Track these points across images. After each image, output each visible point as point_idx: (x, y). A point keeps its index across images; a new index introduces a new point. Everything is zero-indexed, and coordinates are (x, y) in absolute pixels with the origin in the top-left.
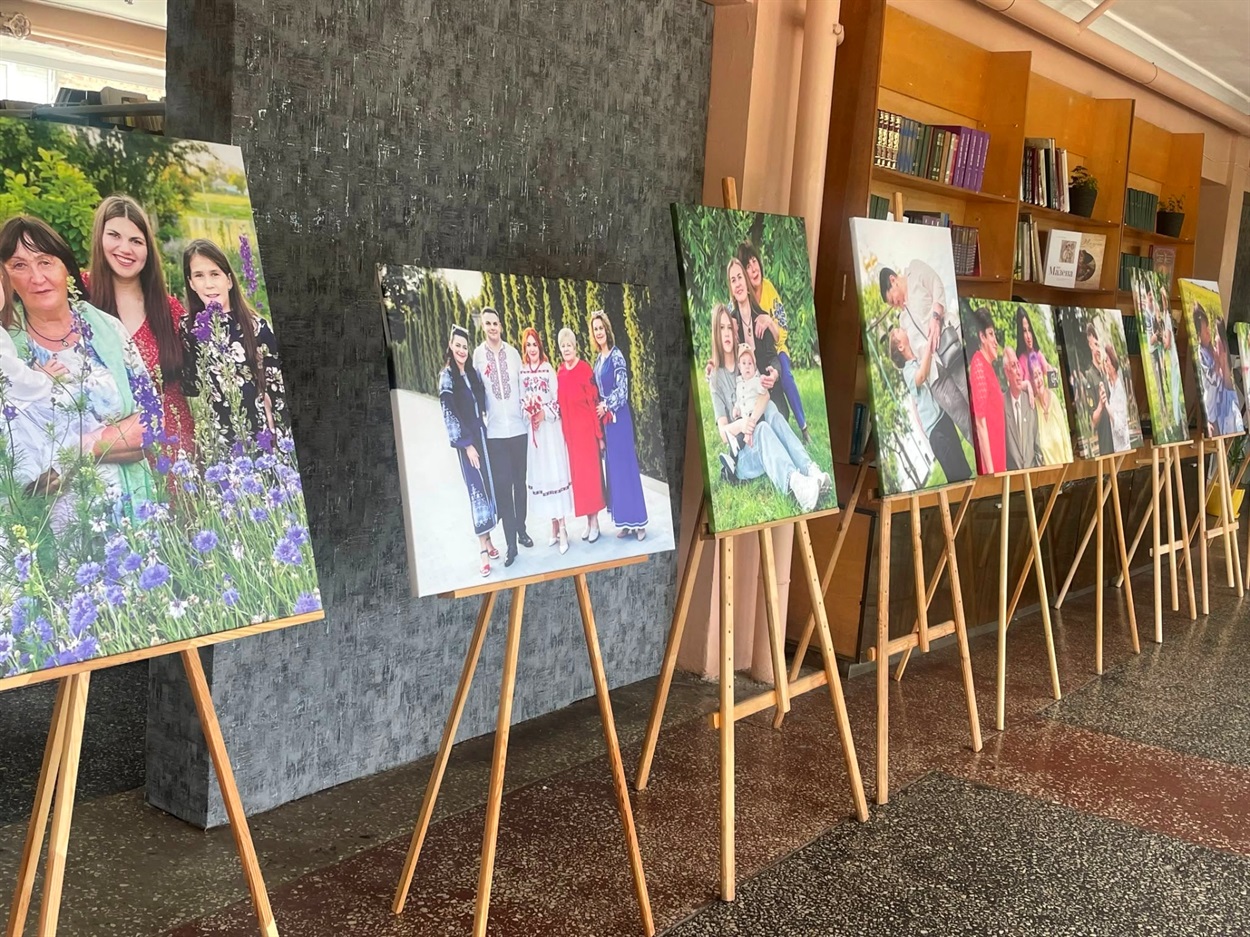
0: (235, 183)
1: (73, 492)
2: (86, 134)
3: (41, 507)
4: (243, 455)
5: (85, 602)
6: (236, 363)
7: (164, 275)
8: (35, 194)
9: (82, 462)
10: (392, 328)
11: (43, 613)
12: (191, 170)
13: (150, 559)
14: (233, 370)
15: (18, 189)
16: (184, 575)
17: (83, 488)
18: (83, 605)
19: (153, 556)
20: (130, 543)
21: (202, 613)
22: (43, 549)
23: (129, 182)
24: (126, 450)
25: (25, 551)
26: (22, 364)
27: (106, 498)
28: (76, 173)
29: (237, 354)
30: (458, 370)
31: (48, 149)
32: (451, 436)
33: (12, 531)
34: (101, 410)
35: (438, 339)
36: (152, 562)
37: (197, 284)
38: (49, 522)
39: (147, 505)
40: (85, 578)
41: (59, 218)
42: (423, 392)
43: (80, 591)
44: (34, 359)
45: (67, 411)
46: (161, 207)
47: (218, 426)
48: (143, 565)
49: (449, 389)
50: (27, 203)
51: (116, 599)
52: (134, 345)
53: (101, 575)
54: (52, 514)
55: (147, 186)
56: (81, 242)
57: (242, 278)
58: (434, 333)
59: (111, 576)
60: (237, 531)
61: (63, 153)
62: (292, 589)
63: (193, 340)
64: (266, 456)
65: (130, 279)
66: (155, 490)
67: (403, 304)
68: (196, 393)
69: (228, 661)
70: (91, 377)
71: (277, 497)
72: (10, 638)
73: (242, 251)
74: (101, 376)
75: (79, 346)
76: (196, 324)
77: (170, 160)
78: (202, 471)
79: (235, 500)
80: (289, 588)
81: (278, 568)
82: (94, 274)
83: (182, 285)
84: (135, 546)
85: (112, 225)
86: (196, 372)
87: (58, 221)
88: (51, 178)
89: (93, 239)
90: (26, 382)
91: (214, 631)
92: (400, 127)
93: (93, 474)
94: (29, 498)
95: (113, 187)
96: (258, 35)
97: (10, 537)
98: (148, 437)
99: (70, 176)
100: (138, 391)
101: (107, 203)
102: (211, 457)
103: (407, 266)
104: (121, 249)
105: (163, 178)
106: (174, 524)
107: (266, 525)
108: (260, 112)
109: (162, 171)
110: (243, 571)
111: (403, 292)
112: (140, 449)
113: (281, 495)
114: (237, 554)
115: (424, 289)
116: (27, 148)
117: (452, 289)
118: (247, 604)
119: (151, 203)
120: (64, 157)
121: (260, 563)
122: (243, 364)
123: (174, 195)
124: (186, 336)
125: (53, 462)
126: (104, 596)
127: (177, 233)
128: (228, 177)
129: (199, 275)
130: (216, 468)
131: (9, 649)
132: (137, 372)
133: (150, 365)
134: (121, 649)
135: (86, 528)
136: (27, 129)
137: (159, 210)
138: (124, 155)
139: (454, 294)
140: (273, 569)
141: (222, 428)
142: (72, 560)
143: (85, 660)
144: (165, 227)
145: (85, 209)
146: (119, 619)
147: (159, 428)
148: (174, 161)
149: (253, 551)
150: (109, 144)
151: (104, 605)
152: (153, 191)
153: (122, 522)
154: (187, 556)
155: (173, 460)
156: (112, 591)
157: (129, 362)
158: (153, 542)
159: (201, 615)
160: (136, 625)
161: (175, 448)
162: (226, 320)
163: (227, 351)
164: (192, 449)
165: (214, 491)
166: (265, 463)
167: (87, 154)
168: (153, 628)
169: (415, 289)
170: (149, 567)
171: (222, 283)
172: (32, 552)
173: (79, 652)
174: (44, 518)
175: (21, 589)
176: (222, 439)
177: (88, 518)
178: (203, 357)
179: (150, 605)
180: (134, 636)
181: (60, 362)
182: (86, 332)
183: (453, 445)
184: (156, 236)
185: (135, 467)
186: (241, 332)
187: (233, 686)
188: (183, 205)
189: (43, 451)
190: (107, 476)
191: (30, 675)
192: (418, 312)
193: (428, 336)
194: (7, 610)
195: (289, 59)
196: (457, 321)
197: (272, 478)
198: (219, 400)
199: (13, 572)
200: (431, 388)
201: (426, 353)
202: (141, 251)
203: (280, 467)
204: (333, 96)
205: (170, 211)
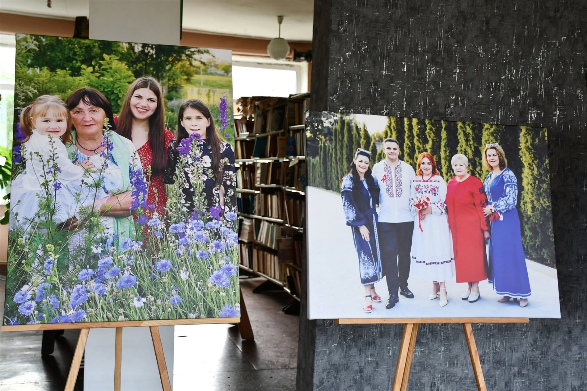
0: (224, 69)
1: (84, 230)
2: (134, 47)
3: (64, 236)
4: (198, 219)
5: (81, 290)
6: (204, 167)
7: (165, 117)
8: (96, 77)
9: (93, 214)
10: (308, 149)
11: (55, 293)
12: (195, 63)
13: (126, 272)
14: (201, 171)
15: (87, 74)
16: (146, 284)
17: (90, 229)
18: (80, 292)
19: (128, 270)
20: (114, 261)
21: (155, 307)
22: (61, 259)
23: (154, 70)
24: (119, 210)
25: (51, 258)
26: (69, 161)
27: (104, 235)
28: (123, 66)
29: (206, 163)
30: (359, 177)
31: (108, 54)
32: (348, 218)
33: (46, 247)
34: (109, 187)
35: (345, 157)
36: (127, 274)
37: (186, 124)
38: (67, 245)
39: (129, 242)
40: (84, 277)
41: (107, 88)
42: (327, 188)
43: (79, 284)
44: (77, 159)
45: (89, 187)
46: (171, 83)
47: (183, 201)
48: (120, 274)
49: (349, 188)
50: (91, 82)
51: (101, 291)
52: (137, 154)
53: (93, 277)
54: (70, 240)
55: (165, 72)
56: (117, 100)
57: (217, 121)
58: (342, 153)
59: (99, 277)
60: (186, 263)
61: (118, 56)
62: (219, 301)
63: (177, 153)
64: (214, 221)
65: (143, 120)
66: (135, 234)
67: (319, 134)
68: (172, 182)
69: (324, 361)
70: (107, 170)
71: (218, 246)
72: (34, 304)
73: (220, 106)
74: (112, 170)
75: (103, 153)
76: (181, 145)
77: (183, 58)
78: (167, 225)
79: (187, 245)
80: (218, 301)
81: (212, 288)
82: (122, 117)
83: (176, 124)
84: (117, 263)
85: (137, 92)
86: (175, 170)
87: (106, 90)
88: (107, 69)
89: (125, 99)
90: (69, 171)
91: (161, 318)
92: (443, 56)
93: (98, 221)
94: (59, 231)
95: (143, 73)
96: (346, 13)
97: (44, 250)
98: (135, 204)
99: (119, 67)
100: (134, 179)
101: (138, 81)
102: (175, 218)
103: (326, 112)
104: (141, 104)
105: (176, 67)
106: (144, 254)
107: (207, 261)
108: (347, 54)
109: (176, 64)
110: (186, 286)
111: (320, 127)
112: (129, 210)
113: (222, 245)
114: (183, 275)
115: (338, 126)
116: (97, 54)
117: (361, 126)
118: (186, 306)
119: (165, 81)
120: (118, 58)
121: (199, 283)
122: (209, 168)
123: (181, 76)
124: (172, 151)
125: (76, 213)
126: (94, 289)
127: (179, 96)
128: (219, 66)
129: (189, 118)
130: (178, 225)
131: (32, 309)
132: (136, 169)
133: (145, 166)
134: (99, 319)
135: (88, 250)
136: (99, 45)
137: (170, 84)
138: (154, 56)
139: (362, 129)
140: (207, 288)
141: (186, 203)
142: (78, 266)
143: (76, 322)
144: (171, 93)
145: (123, 84)
146: (101, 303)
147: (143, 200)
148: (185, 58)
149: (195, 275)
150: (146, 51)
151: (93, 293)
152: (168, 74)
153: (111, 249)
154: (150, 273)
155: (150, 218)
156: (99, 287)
157: (132, 163)
158: (129, 262)
159: (153, 308)
160: (111, 307)
161: (152, 211)
162: (202, 143)
163: (199, 161)
164: (162, 213)
165: (174, 238)
166: (213, 225)
167: (131, 56)
168: (121, 310)
169: (330, 126)
170: (124, 276)
171: (204, 123)
172: (55, 259)
173: (73, 317)
174: (65, 242)
175: (45, 278)
176: (185, 209)
177: (91, 244)
178: (181, 163)
179: (121, 298)
180: (108, 313)
181: (91, 161)
182: (110, 146)
183: (348, 224)
184: (164, 97)
185: (124, 220)
186: (211, 150)
187: (327, 376)
188: (186, 81)
189: (71, 207)
190: (106, 223)
191: (41, 325)
192: (331, 140)
193: (336, 155)
194: (34, 288)
195: (366, 24)
196: (362, 146)
197: (217, 235)
198: (187, 187)
199: (42, 269)
200: (335, 187)
201: (334, 165)
202: (154, 105)
203: (223, 229)
204: (396, 41)
205: (177, 84)
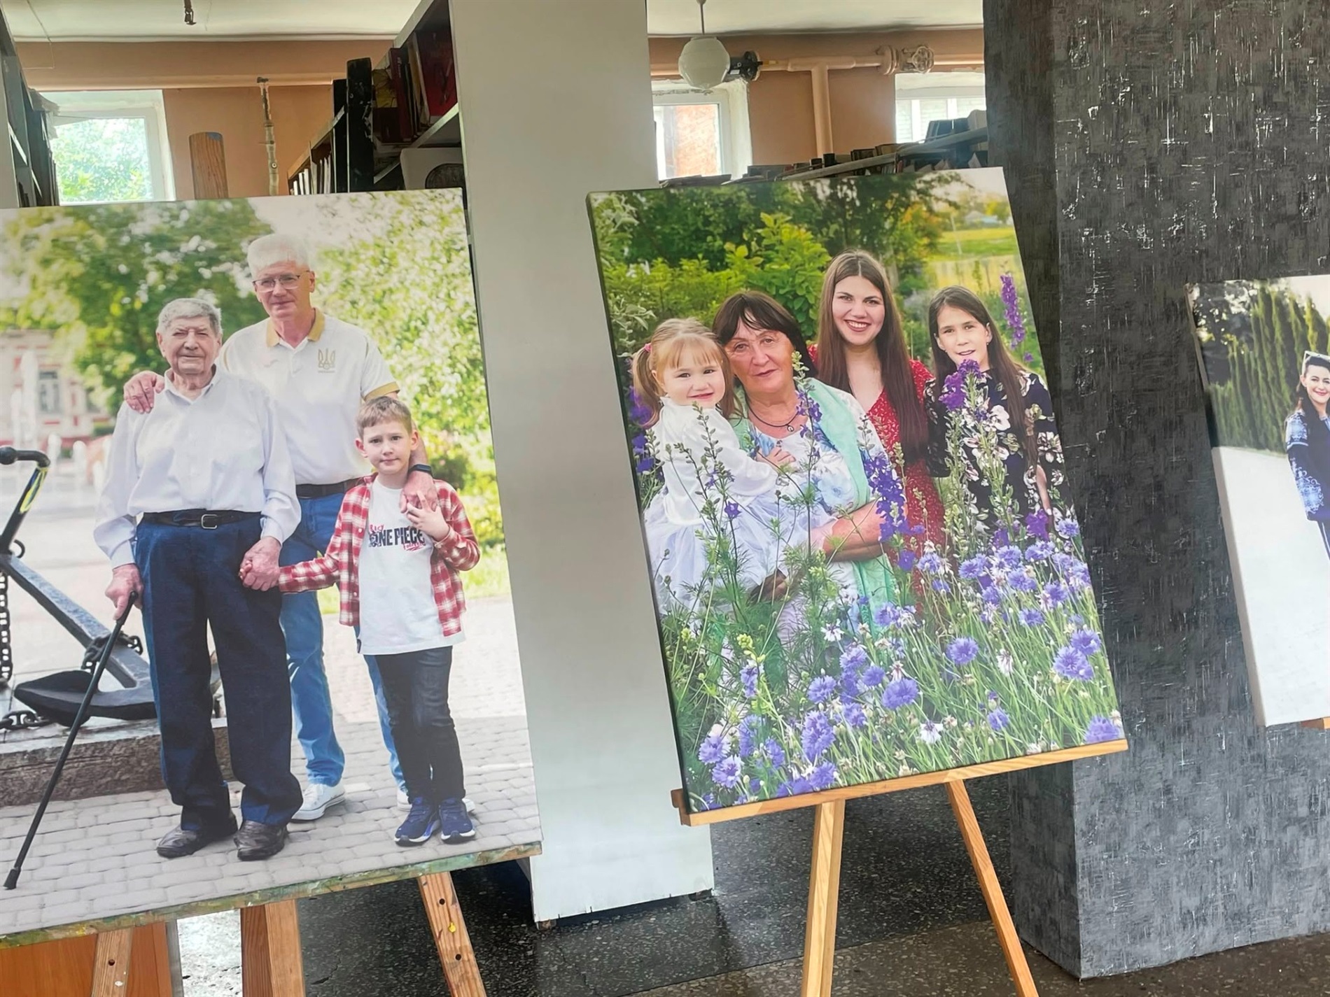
0: (995, 212)
1: (802, 596)
2: (815, 188)
3: (767, 614)
4: (1008, 544)
5: (819, 721)
6: (998, 431)
7: (905, 334)
8: (758, 266)
9: (811, 561)
10: (1209, 367)
11: (773, 733)
12: (940, 207)
13: (894, 672)
14: (994, 441)
15: (739, 263)
16: (937, 692)
17: (813, 591)
18: (818, 725)
19: (897, 669)
20: (869, 654)
21: (962, 739)
22: (771, 661)
23: (862, 234)
24: (860, 546)
25: (752, 664)
26: (744, 455)
27: (840, 602)
28: (803, 233)
29: (999, 421)
30: (1316, 413)
31: (770, 212)
32: (1308, 504)
33: (737, 641)
34: (831, 500)
35: (1283, 373)
36: (897, 677)
37: (948, 342)
38: (776, 631)
39: (889, 609)
40: (819, 694)
41: (783, 288)
42: (1259, 446)
43: (813, 709)
44: (758, 448)
45: (793, 504)
46: (901, 257)
47: (974, 510)
48: (886, 679)
49: (1302, 440)
50: (749, 277)
51: (855, 720)
52: (869, 422)
53: (837, 691)
54: (779, 621)
55: (884, 234)
56: (807, 311)
57: (1004, 327)
58: (1275, 368)
59: (848, 692)
60: (1003, 639)
61: (788, 214)
62: (1080, 712)
63: (942, 409)
64: (1039, 543)
65: (863, 347)
66: (897, 591)
67: (1224, 332)
68: (947, 473)
69: (1092, 778)
70: (820, 464)
71: (1056, 595)
72: (738, 761)
73: (1004, 294)
74: (829, 462)
75: (806, 429)
76: (946, 390)
77: (913, 199)
78: (955, 565)
79: (999, 600)
80: (1077, 710)
81: (1061, 684)
83: (927, 345)
84: (875, 657)
85: (841, 288)
86: (947, 447)
87: (782, 292)
88: (774, 245)
89: (821, 306)
90: (749, 476)
91: (978, 760)
92: (1286, 90)
93: (824, 574)
94: (755, 603)
95: (844, 243)
96: (1083, 19)
97: (735, 648)
98: (887, 529)
99: (795, 238)
100: (874, 475)
101: (837, 263)
102: (966, 548)
103: (1231, 282)
104: (853, 313)
105: (904, 222)
106: (923, 631)
107: (1042, 630)
108: (1090, 110)
109: (902, 213)
110: (1013, 688)
111: (1224, 316)
112: (877, 543)
113: (1062, 592)
114: (1004, 666)
115: (1259, 310)
116: (749, 216)
117: (1303, 304)
118: (1020, 729)
119: (889, 253)
120: (789, 218)
121: (1036, 678)
122: (1007, 431)
123: (917, 240)
124: (933, 405)
125: (779, 563)
126: (842, 716)
127: (922, 285)
128: (985, 206)
129: (949, 330)
130: (974, 561)
131: (738, 773)
132: (873, 453)
133: (889, 445)
134: (863, 779)
135: (818, 636)
136: (748, 195)
137: (900, 261)
138: (858, 203)
139: (1307, 309)
140: (1053, 685)
141: (980, 512)
142: (803, 673)
143: (822, 790)
144: (906, 280)
145: (812, 274)
146: (860, 743)
147: (901, 517)
148: (917, 199)
149: (1025, 663)
150: (840, 195)
151: (842, 726)
152: (892, 239)
153: (859, 629)
154: (940, 669)
155: (919, 554)
156: (850, 710)
157: (864, 442)
158: (897, 653)
159: (960, 741)
160: (881, 751)
161: (921, 539)
162: (984, 380)
163: (985, 418)
164: (940, 539)
165: (971, 590)
166: (1039, 552)
167: (814, 211)
168: (901, 754)
169: (1244, 310)
170: (893, 682)
171: (979, 337)
172: (758, 665)
173: (814, 780)
174: (771, 625)
175: (748, 706)
176: (980, 526)
177: (820, 625)
178: (954, 428)
179: (896, 728)
180: (878, 764)
181: (785, 450)
182: (814, 413)
183: (1311, 516)
184: (895, 292)
185: (871, 565)
186: (1004, 393)
187: (1101, 808)
188: (928, 250)
189: (768, 551)
190: (840, 576)
191: (761, 804)
192: (1250, 341)
193: (1265, 372)
194: (733, 729)
195: (1125, 39)
196: (1313, 346)
197: (1049, 571)
198: (976, 478)
199: (739, 687)
200: (1273, 441)
201: (1264, 395)
202: (878, 311)
203: (1059, 557)
204: (1188, 71)
205: (913, 259)
